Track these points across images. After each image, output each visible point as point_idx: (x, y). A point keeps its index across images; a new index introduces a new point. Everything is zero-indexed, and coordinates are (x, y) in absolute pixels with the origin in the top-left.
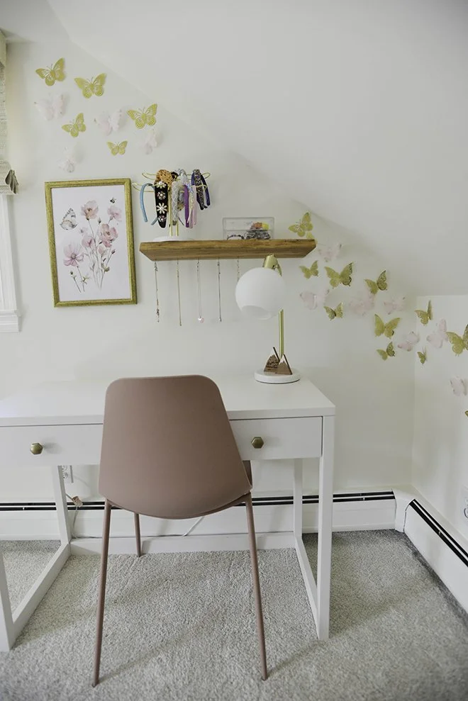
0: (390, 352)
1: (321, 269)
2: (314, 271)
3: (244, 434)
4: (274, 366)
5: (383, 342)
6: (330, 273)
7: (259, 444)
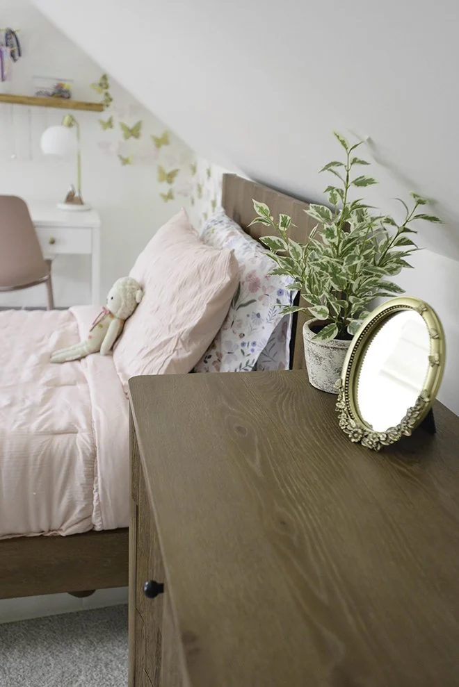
0: (170, 196)
1: (116, 123)
2: (110, 124)
3: (43, 236)
4: (71, 199)
5: (165, 188)
6: (124, 127)
7: (53, 242)
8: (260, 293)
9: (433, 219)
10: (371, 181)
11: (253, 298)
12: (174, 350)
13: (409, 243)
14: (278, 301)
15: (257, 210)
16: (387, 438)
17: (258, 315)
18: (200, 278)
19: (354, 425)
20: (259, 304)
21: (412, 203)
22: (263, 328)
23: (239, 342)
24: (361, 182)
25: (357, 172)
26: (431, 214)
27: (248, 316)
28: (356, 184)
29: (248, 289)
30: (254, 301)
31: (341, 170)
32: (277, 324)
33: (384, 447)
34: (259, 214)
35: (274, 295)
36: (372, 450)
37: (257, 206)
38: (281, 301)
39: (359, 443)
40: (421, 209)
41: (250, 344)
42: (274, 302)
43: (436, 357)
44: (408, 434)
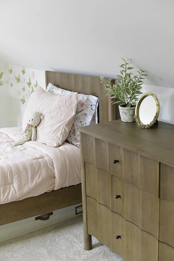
0: (1, 84)
8: (85, 107)
9: (146, 75)
10: (132, 68)
11: (83, 109)
12: (63, 128)
13: (141, 81)
14: (91, 108)
15: (101, 78)
16: (151, 124)
17: (86, 114)
18: (66, 104)
19: (142, 124)
20: (85, 110)
21: (141, 72)
22: (88, 118)
23: (81, 124)
24: (130, 68)
25: (127, 66)
26: (145, 74)
27: (82, 115)
28: (129, 69)
29: (80, 106)
30: (83, 110)
31: (124, 66)
32: (93, 116)
33: (150, 127)
34: (102, 79)
35: (90, 107)
36: (148, 128)
37: (101, 77)
38: (92, 108)
39: (144, 128)
40: (143, 73)
41: (84, 124)
42: (90, 109)
43: (158, 104)
44: (155, 122)
